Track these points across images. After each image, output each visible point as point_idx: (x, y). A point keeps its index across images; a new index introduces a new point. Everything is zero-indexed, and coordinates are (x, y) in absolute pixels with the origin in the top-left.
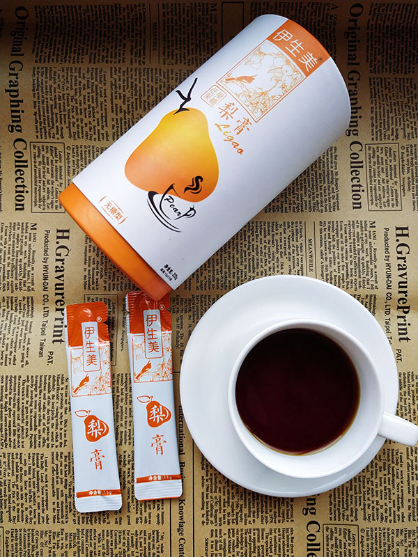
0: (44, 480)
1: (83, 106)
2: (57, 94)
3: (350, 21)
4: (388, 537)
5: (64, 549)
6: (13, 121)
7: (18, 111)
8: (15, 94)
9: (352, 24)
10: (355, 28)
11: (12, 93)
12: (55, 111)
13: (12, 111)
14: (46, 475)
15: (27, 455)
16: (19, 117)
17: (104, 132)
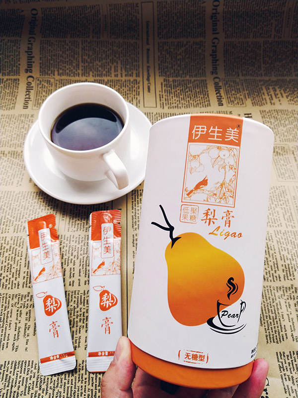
0: (20, 255)
1: (67, 60)
2: (53, 53)
3: (213, 9)
4: (271, 293)
5: (29, 309)
6: (28, 67)
7: (31, 62)
8: (30, 53)
9: (214, 11)
10: (216, 13)
11: (29, 53)
12: (51, 62)
13: (28, 62)
14: (22, 252)
15: (10, 238)
16: (31, 65)
17: (77, 73)
